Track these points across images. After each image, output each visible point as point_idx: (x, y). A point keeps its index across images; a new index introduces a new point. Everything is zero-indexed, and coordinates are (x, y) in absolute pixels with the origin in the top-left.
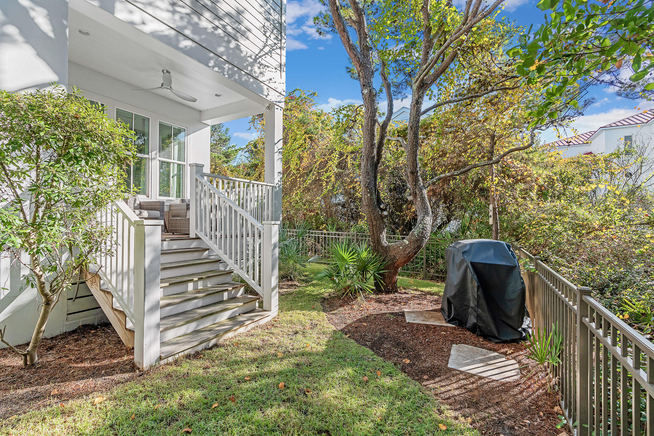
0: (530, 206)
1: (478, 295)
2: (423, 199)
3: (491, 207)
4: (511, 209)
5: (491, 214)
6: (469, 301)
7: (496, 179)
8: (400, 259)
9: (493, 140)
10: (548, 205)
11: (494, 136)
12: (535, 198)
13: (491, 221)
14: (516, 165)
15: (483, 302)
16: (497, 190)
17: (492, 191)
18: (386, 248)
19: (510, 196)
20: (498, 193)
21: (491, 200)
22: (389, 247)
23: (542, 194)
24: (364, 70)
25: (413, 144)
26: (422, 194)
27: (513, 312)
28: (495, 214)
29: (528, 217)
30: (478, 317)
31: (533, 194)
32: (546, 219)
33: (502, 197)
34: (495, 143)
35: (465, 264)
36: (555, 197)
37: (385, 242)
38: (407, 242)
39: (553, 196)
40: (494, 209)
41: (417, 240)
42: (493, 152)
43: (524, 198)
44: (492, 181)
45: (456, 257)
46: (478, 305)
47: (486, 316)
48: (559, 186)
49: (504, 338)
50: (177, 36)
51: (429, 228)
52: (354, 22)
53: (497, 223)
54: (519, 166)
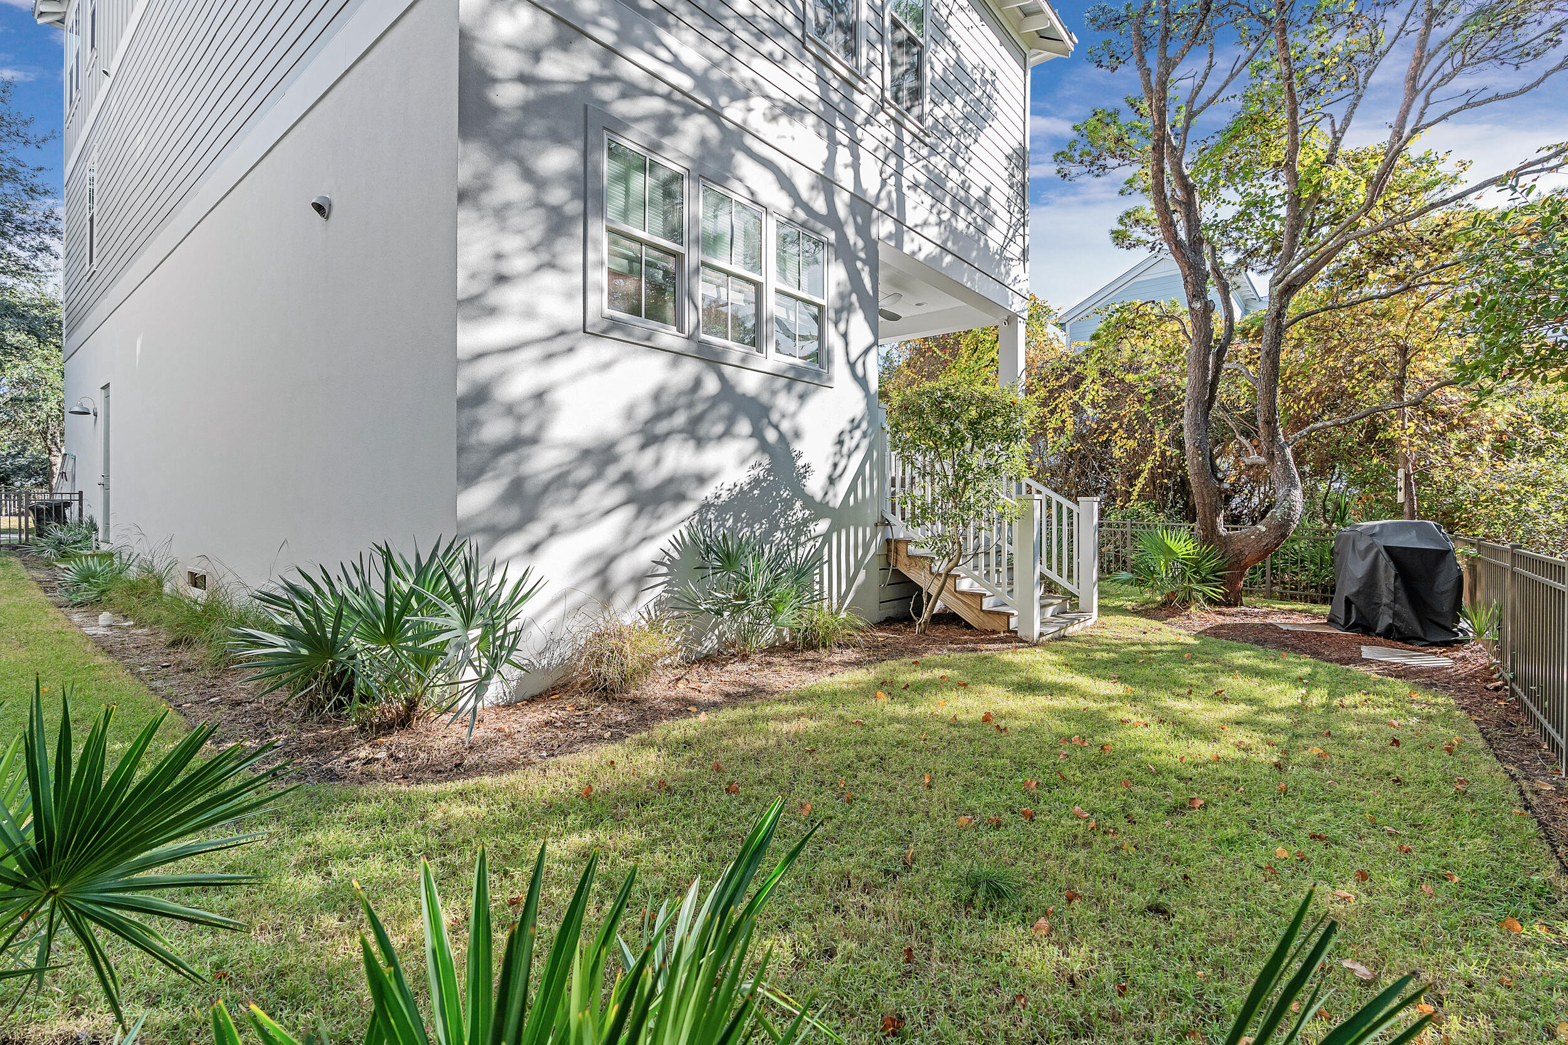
0: (1476, 469)
1: (1395, 587)
2: (1285, 462)
3: (1401, 473)
4: (1438, 476)
5: (1401, 484)
6: (1380, 596)
7: (1411, 424)
8: (1249, 554)
9: (1405, 356)
10: (1514, 466)
11: (1407, 349)
12: (1487, 457)
13: (1401, 497)
14: (1450, 396)
15: (1402, 594)
16: (1411, 444)
17: (1403, 447)
18: (1225, 538)
19: (1436, 452)
20: (1415, 448)
21: (1401, 460)
22: (1230, 536)
23: (1503, 448)
24: (1194, 274)
25: (1269, 377)
26: (1284, 456)
27: (1446, 606)
28: (1408, 484)
29: (1472, 489)
30: (1396, 615)
31: (1483, 449)
32: (1507, 492)
33: (1423, 453)
34: (1408, 362)
35: (1376, 550)
36: (1528, 452)
37: (1222, 530)
38: (1264, 529)
39: (1525, 450)
40: (1407, 476)
41: (1281, 526)
42: (1405, 377)
43: (1466, 457)
44: (1403, 429)
45: (1358, 543)
46: (1395, 601)
47: (1407, 612)
48: (1538, 432)
49: (1433, 640)
50: (941, 253)
51: (1299, 507)
52: (1180, 203)
53: (1412, 500)
54: (1455, 398)
